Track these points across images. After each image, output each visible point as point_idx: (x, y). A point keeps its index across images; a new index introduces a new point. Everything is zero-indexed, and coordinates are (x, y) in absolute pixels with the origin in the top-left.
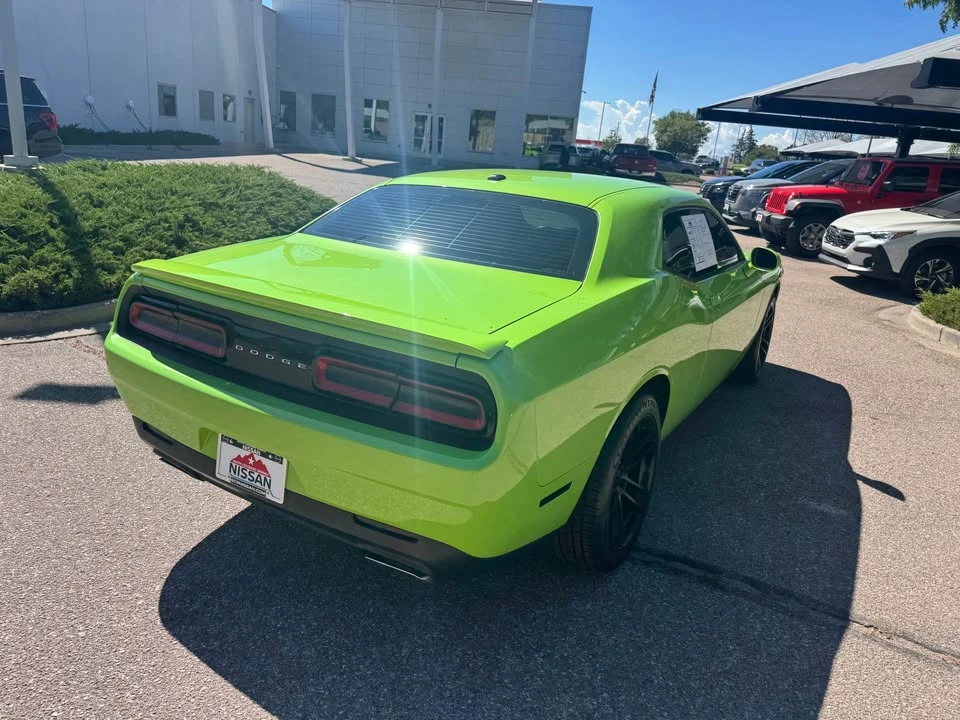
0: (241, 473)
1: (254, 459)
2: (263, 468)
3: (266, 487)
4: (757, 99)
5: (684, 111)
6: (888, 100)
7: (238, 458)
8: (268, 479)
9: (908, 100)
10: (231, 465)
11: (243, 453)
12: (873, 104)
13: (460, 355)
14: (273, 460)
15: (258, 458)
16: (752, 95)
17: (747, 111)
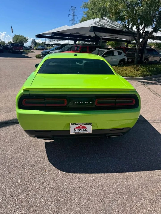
0: (78, 130)
1: (81, 126)
2: (85, 127)
3: (86, 131)
4: (53, 33)
5: (19, 35)
6: (75, 33)
7: (77, 127)
8: (86, 129)
9: (78, 33)
10: (74, 130)
11: (78, 126)
12: (69, 34)
13: (130, 91)
14: (88, 124)
15: (82, 126)
16: (51, 32)
17: (50, 36)
